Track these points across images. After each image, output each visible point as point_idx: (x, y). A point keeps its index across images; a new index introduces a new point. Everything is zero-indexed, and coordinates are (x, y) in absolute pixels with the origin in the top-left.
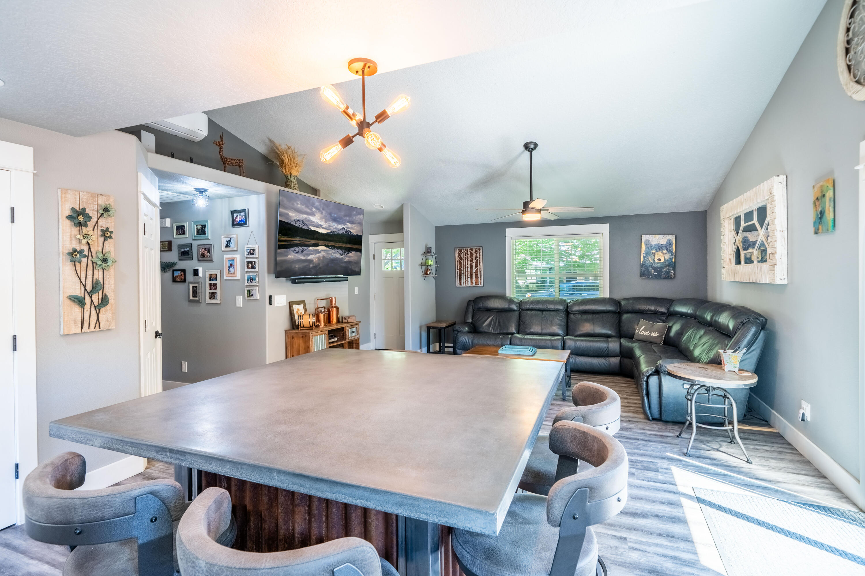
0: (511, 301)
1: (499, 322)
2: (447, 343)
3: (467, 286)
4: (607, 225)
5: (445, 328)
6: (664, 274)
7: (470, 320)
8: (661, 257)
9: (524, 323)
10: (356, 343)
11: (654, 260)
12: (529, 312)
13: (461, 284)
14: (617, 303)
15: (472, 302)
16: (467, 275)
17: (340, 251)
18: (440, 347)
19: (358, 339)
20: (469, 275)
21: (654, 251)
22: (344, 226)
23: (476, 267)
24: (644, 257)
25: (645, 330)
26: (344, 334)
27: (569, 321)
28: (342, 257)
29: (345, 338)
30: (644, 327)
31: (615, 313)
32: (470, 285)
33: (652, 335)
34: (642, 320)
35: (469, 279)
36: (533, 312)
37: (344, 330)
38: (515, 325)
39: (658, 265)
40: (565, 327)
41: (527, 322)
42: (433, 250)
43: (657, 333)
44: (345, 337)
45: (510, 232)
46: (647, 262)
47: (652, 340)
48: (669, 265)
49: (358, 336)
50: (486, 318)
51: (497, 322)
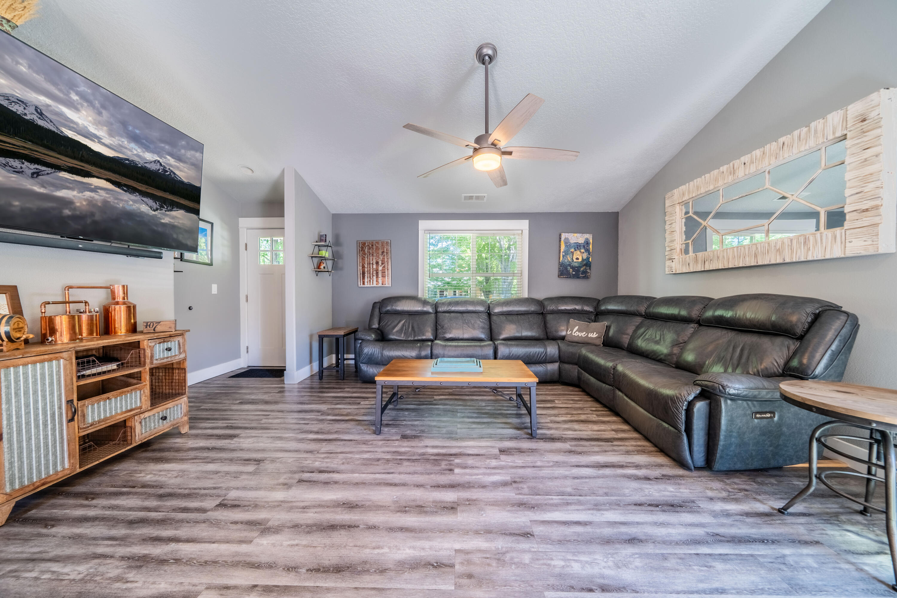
0: (425, 302)
1: (413, 327)
2: (347, 354)
3: (372, 286)
4: (527, 222)
5: (344, 336)
6: (582, 274)
7: (376, 326)
8: (579, 256)
9: (442, 327)
10: (179, 369)
11: (572, 259)
12: (447, 315)
13: (364, 284)
14: (540, 303)
15: (379, 304)
16: (371, 273)
17: (150, 202)
18: (337, 359)
19: (185, 359)
20: (375, 272)
21: (573, 250)
22: (158, 159)
23: (382, 264)
24: (563, 256)
25: (579, 330)
26: (142, 356)
27: (492, 323)
28: (154, 213)
29: (142, 362)
30: (577, 327)
31: (539, 314)
32: (375, 285)
33: (589, 336)
34: (571, 320)
35: (375, 277)
36: (452, 314)
37: (141, 347)
38: (432, 330)
39: (576, 265)
40: (489, 330)
41: (446, 326)
42: (329, 238)
43: (595, 333)
44: (142, 359)
45: (423, 225)
46: (566, 261)
47: (590, 341)
48: (586, 265)
49: (182, 356)
50: (396, 322)
51: (410, 327)
